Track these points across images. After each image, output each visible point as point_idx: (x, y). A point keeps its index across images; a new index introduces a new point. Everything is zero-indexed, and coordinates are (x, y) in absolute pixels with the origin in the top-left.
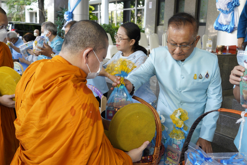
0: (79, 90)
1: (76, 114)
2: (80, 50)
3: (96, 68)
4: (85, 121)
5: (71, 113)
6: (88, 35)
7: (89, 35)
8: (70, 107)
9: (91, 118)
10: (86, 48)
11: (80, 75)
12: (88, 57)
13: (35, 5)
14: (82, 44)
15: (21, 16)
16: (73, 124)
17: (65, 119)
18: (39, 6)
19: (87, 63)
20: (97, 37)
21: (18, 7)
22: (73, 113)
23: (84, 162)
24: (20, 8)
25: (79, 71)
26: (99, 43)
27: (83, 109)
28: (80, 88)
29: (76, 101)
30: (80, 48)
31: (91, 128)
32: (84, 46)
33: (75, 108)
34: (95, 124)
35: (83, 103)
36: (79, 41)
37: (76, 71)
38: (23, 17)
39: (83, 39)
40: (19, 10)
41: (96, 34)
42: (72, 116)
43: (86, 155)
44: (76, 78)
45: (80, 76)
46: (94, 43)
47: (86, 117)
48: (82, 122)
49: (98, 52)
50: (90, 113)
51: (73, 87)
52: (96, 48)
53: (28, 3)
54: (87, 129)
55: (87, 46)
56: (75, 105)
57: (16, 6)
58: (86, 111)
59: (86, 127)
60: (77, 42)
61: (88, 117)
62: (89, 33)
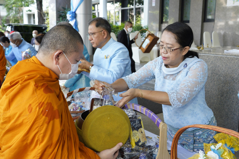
0: (39, 89)
1: (32, 111)
2: (51, 52)
3: (68, 70)
4: (40, 119)
5: (28, 110)
6: (58, 38)
7: (60, 39)
8: (28, 105)
9: (46, 116)
10: (57, 50)
11: (49, 75)
12: (58, 59)
13: (34, 7)
14: (53, 47)
15: (19, 18)
16: (29, 121)
17: (23, 115)
18: (37, 7)
19: (58, 64)
20: (68, 41)
21: (16, 9)
22: (30, 110)
23: (37, 157)
24: (18, 10)
25: (48, 72)
26: (69, 46)
27: (39, 107)
28: (41, 88)
29: (34, 99)
30: (51, 50)
31: (45, 125)
32: (55, 49)
33: (32, 106)
34: (51, 122)
35: (40, 102)
36: (51, 44)
37: (46, 71)
38: (21, 19)
39: (54, 42)
40: (17, 13)
41: (67, 37)
42: (28, 113)
43: (39, 150)
44: (42, 78)
45: (48, 77)
46: (64, 46)
47: (42, 115)
48: (37, 119)
49: (69, 55)
50: (46, 111)
51: (34, 86)
52: (67, 51)
53: (27, 5)
54: (41, 126)
55: (57, 48)
56: (33, 102)
57: (14, 8)
58: (41, 109)
59: (41, 125)
60: (49, 44)
61: (43, 115)
62: (59, 36)
